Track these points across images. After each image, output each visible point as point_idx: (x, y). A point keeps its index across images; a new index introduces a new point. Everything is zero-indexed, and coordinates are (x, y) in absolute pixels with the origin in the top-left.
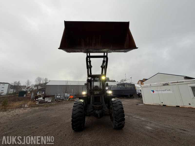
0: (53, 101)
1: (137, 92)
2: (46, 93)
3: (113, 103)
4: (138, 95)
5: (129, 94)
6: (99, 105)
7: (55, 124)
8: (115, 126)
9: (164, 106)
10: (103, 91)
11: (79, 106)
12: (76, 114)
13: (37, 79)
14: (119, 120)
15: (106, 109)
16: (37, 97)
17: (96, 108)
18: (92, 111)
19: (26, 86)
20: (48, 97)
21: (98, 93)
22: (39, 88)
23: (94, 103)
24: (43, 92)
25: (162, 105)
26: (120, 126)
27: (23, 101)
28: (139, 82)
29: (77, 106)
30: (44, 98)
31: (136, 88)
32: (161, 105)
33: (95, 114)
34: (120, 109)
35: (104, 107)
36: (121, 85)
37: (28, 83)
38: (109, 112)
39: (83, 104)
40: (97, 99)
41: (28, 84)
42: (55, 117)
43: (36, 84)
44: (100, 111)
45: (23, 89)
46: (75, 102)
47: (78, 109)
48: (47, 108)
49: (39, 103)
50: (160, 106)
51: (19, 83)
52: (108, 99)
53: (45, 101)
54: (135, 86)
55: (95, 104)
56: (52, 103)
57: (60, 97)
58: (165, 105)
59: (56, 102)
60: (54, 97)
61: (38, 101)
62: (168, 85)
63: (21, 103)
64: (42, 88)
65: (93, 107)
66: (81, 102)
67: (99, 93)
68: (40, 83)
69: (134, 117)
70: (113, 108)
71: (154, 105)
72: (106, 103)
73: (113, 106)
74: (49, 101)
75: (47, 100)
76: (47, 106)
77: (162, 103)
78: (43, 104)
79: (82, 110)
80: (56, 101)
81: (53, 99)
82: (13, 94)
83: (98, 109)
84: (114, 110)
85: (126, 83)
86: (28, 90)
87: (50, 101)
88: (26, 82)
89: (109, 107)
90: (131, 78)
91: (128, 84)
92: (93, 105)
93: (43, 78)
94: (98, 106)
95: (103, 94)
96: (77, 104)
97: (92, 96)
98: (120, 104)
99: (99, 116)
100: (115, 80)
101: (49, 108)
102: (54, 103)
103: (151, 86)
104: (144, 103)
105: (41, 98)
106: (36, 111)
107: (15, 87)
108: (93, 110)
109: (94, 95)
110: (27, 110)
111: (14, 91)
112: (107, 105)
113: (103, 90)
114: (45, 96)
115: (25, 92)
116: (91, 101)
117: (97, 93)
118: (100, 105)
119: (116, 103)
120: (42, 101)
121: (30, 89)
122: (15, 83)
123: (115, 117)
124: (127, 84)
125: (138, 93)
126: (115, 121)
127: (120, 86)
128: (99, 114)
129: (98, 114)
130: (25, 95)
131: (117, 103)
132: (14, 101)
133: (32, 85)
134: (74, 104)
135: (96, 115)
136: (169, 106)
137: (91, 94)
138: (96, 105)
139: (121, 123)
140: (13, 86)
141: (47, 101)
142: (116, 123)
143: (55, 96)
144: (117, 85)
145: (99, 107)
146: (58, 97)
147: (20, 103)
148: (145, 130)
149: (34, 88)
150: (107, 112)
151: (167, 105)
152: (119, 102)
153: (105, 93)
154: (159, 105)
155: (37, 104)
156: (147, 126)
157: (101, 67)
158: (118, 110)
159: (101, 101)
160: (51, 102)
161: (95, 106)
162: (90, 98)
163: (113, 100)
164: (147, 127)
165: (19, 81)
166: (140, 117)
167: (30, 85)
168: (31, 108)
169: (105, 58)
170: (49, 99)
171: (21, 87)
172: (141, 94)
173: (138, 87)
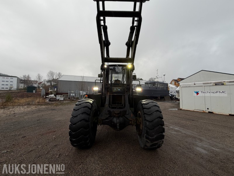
0: (66, 99)
1: (170, 93)
2: (59, 90)
3: (144, 107)
4: (170, 97)
5: (159, 96)
6: (120, 110)
7: (54, 132)
8: (146, 146)
9: (210, 114)
10: (128, 87)
11: (83, 109)
12: (77, 124)
13: (49, 73)
14: (154, 137)
15: (131, 116)
16: (47, 94)
17: (114, 114)
18: (107, 119)
19: (37, 81)
20: (61, 94)
21: (119, 90)
22: (52, 84)
23: (111, 105)
24: (55, 89)
25: (208, 112)
26: (155, 147)
27: (32, 98)
28: (172, 81)
29: (80, 110)
30: (55, 95)
31: (169, 88)
32: (206, 112)
33: (113, 123)
34: (157, 120)
35: (127, 113)
36: (150, 83)
37: (39, 77)
38: (136, 122)
39: (90, 107)
40: (116, 99)
41: (39, 79)
42: (59, 120)
43: (48, 79)
44: (121, 119)
45: (34, 84)
46: (77, 103)
47: (81, 115)
48: (56, 107)
49: (49, 101)
50: (204, 113)
51: (28, 77)
52: (135, 100)
53: (56, 98)
54: (169, 86)
55: (113, 108)
56: (65, 102)
57: (74, 95)
58: (212, 113)
59: (69, 101)
60: (67, 95)
61: (48, 98)
62: (223, 84)
63: (29, 99)
64: (56, 84)
65: (109, 111)
66: (88, 102)
67: (121, 90)
68: (53, 79)
69: (172, 127)
70: (143, 116)
71: (195, 110)
72: (131, 106)
73: (145, 114)
74: (60, 100)
75: (58, 97)
76: (57, 105)
77: (208, 109)
78: (53, 102)
79: (88, 116)
80: (69, 99)
81: (66, 97)
82: (24, 89)
83: (117, 116)
84: (145, 120)
85: (158, 81)
86: (40, 85)
87: (62, 99)
88: (37, 76)
89: (135, 113)
90: (164, 75)
91: (160, 83)
92: (110, 109)
93: (56, 73)
94: (117, 111)
95: (127, 91)
96: (80, 105)
97: (109, 94)
98: (158, 111)
99: (118, 127)
100: (142, 79)
101: (58, 107)
102: (67, 102)
103: (195, 85)
104: (181, 107)
105: (53, 95)
106: (39, 111)
107: (25, 81)
108: (109, 117)
109: (112, 93)
110: (30, 109)
111: (24, 86)
112: (133, 109)
113: (128, 85)
114: (57, 93)
115: (34, 88)
116: (107, 103)
117: (116, 89)
118: (122, 108)
119: (150, 108)
120: (52, 98)
121: (42, 85)
122: (24, 77)
123: (147, 133)
124: (158, 83)
125: (171, 95)
126: (146, 138)
127: (149, 85)
128: (118, 125)
129: (116, 124)
130: (34, 91)
131: (152, 109)
132: (22, 97)
133: (44, 80)
134: (76, 105)
135: (114, 126)
136: (218, 113)
137: (108, 91)
138: (114, 110)
139: (157, 142)
140: (23, 80)
141: (59, 99)
142: (146, 141)
143: (69, 94)
144: (145, 83)
145: (119, 113)
146: (71, 95)
147: (27, 100)
148: (196, 155)
149: (47, 84)
150: (133, 122)
151: (215, 113)
152: (156, 106)
153: (131, 90)
154: (202, 111)
155: (46, 102)
156: (198, 146)
157: (127, 44)
158: (153, 121)
159: (123, 102)
160: (63, 101)
161: (112, 110)
162: (106, 97)
163: (144, 102)
164: (198, 149)
165: (29, 75)
166: (180, 128)
167: (42, 80)
168: (37, 106)
169: (136, 19)
170: (60, 96)
171: (31, 82)
172: (174, 96)
173: (172, 88)
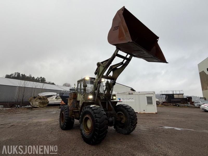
3: (127, 108)
15: (116, 115)
62: (132, 94)
84: (130, 115)
95: (109, 99)
103: (118, 94)
109: (101, 100)
117: (102, 97)
119: (130, 108)
123: (132, 122)
128: (114, 121)
142: (131, 127)
150: (119, 119)
158: (133, 115)
159: (107, 107)
